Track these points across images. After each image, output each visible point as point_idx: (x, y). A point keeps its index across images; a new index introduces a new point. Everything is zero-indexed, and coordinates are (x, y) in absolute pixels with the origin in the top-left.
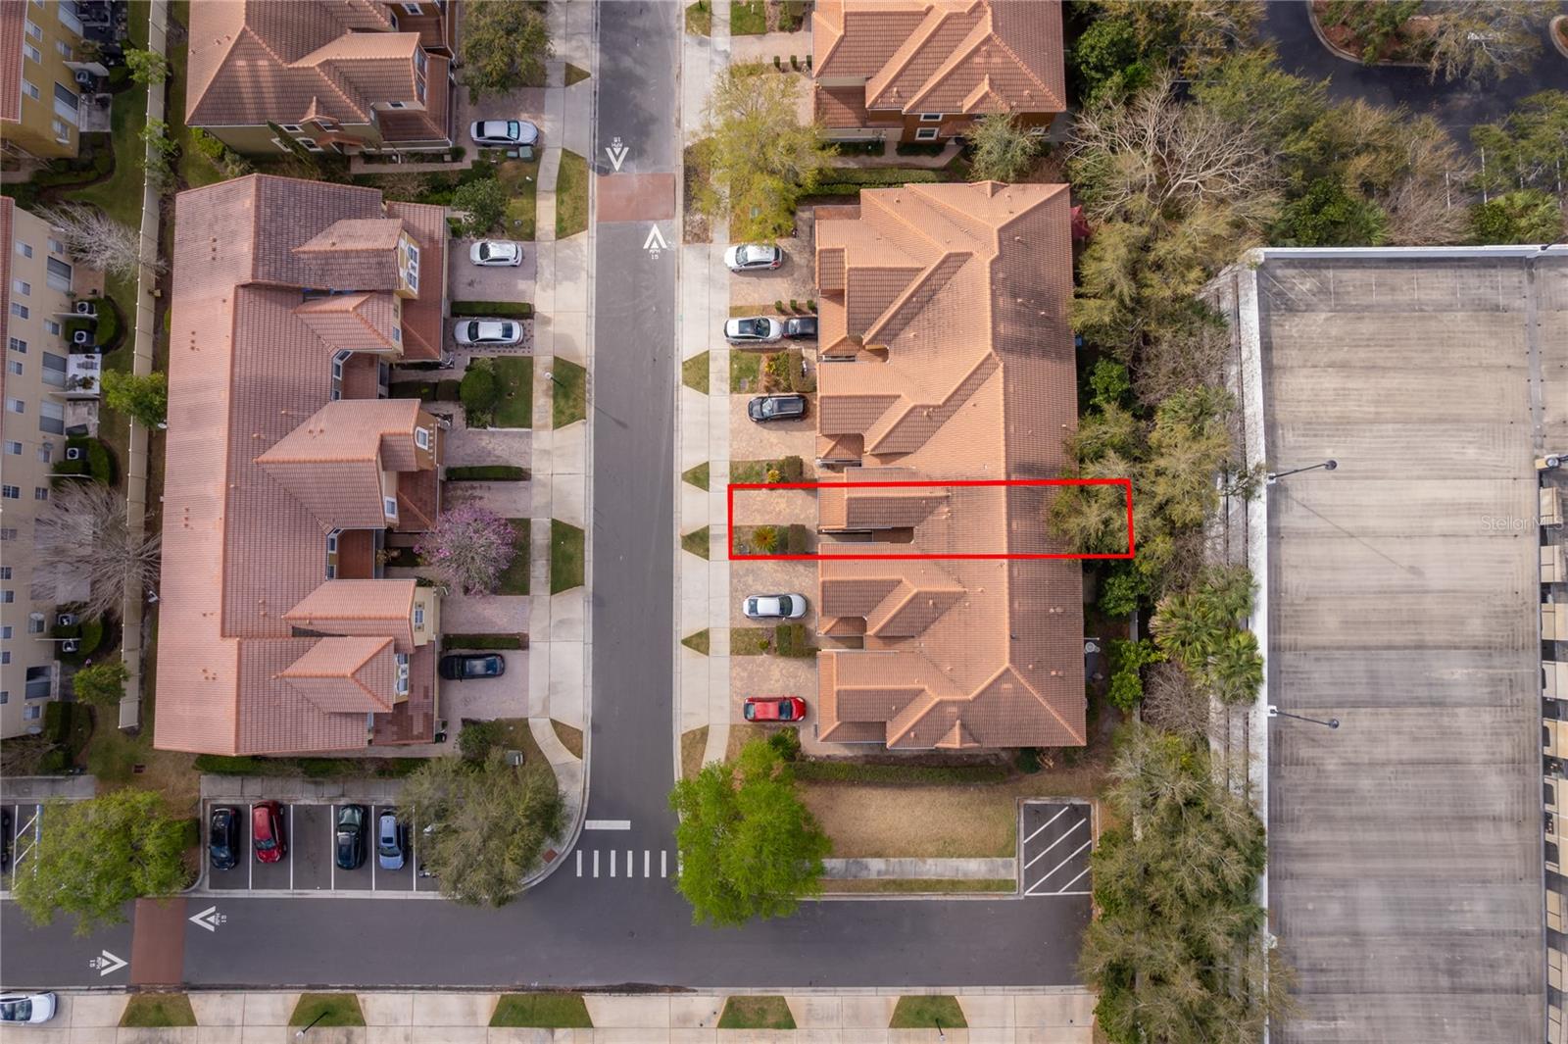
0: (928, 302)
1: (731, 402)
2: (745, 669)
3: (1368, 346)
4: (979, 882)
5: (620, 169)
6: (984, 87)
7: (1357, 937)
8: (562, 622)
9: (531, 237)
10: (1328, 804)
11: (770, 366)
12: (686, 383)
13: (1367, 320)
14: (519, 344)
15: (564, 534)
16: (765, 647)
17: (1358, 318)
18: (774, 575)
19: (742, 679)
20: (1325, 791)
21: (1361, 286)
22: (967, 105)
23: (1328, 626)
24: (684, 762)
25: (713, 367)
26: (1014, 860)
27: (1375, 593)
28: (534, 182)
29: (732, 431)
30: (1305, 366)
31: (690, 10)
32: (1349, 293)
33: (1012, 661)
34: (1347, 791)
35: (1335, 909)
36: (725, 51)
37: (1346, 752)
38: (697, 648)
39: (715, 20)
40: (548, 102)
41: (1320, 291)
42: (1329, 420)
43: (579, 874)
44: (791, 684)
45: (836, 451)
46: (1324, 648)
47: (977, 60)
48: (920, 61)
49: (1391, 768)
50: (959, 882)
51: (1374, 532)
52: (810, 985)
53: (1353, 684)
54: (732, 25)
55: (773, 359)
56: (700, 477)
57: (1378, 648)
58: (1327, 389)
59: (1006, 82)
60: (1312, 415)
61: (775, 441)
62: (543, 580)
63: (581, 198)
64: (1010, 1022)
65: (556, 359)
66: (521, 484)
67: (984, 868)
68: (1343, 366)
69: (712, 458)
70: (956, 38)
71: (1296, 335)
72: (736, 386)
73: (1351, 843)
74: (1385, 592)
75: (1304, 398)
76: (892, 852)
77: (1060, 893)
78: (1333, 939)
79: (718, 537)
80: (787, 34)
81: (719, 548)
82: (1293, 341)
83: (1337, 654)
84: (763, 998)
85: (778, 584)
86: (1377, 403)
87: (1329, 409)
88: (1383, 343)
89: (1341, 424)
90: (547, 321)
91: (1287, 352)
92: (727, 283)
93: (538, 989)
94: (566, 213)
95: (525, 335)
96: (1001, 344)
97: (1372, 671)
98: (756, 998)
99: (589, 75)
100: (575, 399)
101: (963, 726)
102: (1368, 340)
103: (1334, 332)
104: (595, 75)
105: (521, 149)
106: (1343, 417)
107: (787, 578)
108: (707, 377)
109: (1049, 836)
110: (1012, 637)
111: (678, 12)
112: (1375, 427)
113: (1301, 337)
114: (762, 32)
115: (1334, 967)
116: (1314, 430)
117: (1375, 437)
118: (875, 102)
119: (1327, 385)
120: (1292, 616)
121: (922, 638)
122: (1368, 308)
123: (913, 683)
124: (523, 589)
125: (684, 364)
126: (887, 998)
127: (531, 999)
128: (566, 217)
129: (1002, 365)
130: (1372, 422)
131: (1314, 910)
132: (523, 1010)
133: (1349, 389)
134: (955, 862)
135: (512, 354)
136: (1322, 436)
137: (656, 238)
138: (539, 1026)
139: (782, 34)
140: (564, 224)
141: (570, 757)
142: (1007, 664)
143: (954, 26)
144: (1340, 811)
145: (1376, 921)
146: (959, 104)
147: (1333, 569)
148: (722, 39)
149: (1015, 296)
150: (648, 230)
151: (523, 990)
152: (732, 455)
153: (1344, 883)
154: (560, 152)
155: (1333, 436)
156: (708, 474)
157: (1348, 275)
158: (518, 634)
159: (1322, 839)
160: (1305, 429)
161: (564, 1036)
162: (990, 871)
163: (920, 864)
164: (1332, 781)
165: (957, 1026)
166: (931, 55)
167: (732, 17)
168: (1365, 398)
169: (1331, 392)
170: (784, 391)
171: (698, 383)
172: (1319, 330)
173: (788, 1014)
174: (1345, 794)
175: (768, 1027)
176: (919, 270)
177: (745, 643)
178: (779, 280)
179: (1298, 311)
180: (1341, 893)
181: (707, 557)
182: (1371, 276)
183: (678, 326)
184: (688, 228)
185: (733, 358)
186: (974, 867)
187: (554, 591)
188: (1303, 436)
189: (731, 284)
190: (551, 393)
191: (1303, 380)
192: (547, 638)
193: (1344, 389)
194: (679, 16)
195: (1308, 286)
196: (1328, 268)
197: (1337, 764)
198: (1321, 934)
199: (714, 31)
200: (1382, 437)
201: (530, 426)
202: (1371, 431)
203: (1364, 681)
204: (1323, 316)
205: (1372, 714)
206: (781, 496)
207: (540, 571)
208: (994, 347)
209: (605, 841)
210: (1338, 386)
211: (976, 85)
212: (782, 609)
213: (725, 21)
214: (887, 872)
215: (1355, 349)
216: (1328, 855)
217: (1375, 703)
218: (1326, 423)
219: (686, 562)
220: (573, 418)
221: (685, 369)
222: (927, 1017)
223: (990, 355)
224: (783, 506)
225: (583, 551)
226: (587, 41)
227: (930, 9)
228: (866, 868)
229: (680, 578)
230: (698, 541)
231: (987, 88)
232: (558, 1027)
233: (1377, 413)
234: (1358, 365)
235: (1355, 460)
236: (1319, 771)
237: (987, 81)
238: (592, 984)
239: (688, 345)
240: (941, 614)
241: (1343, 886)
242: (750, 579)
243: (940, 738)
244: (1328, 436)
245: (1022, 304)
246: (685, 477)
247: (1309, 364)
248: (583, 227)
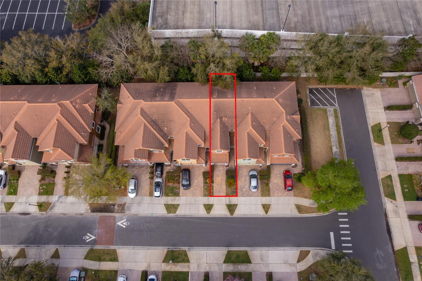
0: (155, 123)
1: (183, 196)
2: (275, 192)
3: (178, 7)
4: (335, 119)
5: (95, 236)
7: (341, 16)
8: (261, 259)
9: (116, 272)
10: (306, 21)
11: (171, 182)
12: (175, 212)
13: (171, 7)
14: (157, 276)
15: (229, 259)
16: (267, 184)
17: (170, 8)
18: (242, 181)
19: (278, 193)
20: (303, 21)
21: (161, 8)
22: (92, 111)
23: (257, 18)
24: (308, 213)
25: (170, 203)
26: (328, 109)
27: (247, 8)
28: (95, 271)
29: (193, 196)
30: (183, 21)
31: (40, 210)
32: (163, 11)
34: (302, 17)
35: (334, 21)
36: (58, 197)
37: (292, 16)
38: (268, 208)
39: (46, 201)
40: (64, 265)
41: (162, 17)
42: (199, 16)
43: (351, 251)
44: (279, 176)
45: (202, 157)
46: (263, 19)
47: (77, 107)
48: (74, 125)
49: (295, 6)
50: (336, 124)
51: (231, 7)
52: (375, 170)
53: (273, 14)
54: (49, 195)
55: (169, 181)
56: (209, 207)
57: (262, 8)
58: (190, 16)
59: (86, 99)
60: (197, 20)
61: (197, 181)
62: (246, 266)
63: (104, 252)
64: (376, 111)
65: (163, 262)
66: (210, 276)
67: (331, 118)
68: (184, 12)
69: (202, 203)
70: (69, 113)
71: (174, 23)
72: (177, 194)
73: (316, 16)
74: (247, 5)
75: (192, 21)
76: (330, 144)
77: (335, 97)
78: (343, 21)
79: (230, 201)
80: (56, 176)
81: (234, 200)
82: (176, 23)
83: (265, 17)
84: (383, 185)
85: (246, 180)
86: (194, 5)
87: (196, 15)
88: (178, 3)
89: (200, 13)
90: (149, 266)
91: (179, 25)
92: (141, 197)
93: (397, 269)
94: (108, 257)
95: (154, 274)
96: (172, 98)
97: (269, 9)
98: (384, 188)
99: (57, 249)
100: (179, 254)
101: (293, 115)
102: (176, 6)
103: (174, 14)
104: (57, 246)
105: (81, 276)
106: (198, 13)
107: (243, 177)
108: (173, 205)
109: (319, 99)
110: (265, 98)
111: (40, 215)
112: (201, 5)
113: (175, 22)
114: (54, 184)
115: (350, 22)
116: (202, 19)
117: (204, 6)
118: (86, 140)
119: (189, 16)
120: (255, 26)
121: (265, 127)
122: (167, 6)
123: (281, 129)
124: (250, 274)
125: (168, 213)
126: (375, 145)
127: (401, 271)
128: (110, 258)
129: (178, 99)
130: (200, 6)
131: (336, 25)
132: (406, 274)
133: (190, 11)
134: (330, 126)
135: (161, 278)
136: (203, 17)
137: (122, 223)
138: (411, 268)
139: (56, 177)
140: (113, 259)
141: (310, 256)
142: (274, 99)
143: (65, 112)
144: (308, 18)
145: (336, 12)
146: (90, 114)
147: (241, 16)
148: (53, 199)
149: (156, 96)
150: (119, 226)
151: (399, 274)
152: (201, 196)
153: (327, 19)
154: (85, 261)
155: (204, 15)
156: (207, 204)
157: (158, 10)
158: (267, 276)
159: (316, 22)
160: (201, 21)
161: (412, 258)
162: (332, 116)
163: (332, 136)
164: (300, 19)
165: (380, 125)
166: (73, 121)
167: (46, 195)
168: (193, 8)
169: (191, 15)
170: (180, 177)
171: (175, 208)
172: (173, 17)
173: (387, 177)
174: (303, 17)
175: (392, 184)
176: (145, 124)
177: (266, 192)
178: (142, 179)
179: (167, 22)
180: (330, 19)
181: (237, 205)
182: (159, 6)
183: (154, 215)
184: (120, 212)
185: (167, 195)
186: (331, 120)
187: (250, 262)
188: (203, 21)
189: (142, 196)
190: (176, 264)
191: (187, 21)
192: (267, 265)
193: (190, 12)
194: (42, 214)
195: (160, 20)
196: (155, 15)
197: (295, 18)
198: (342, 24)
199: (50, 201)
200: (204, 4)
201: (188, 272)
202: (202, 6)
203: (272, 11)
204: (169, 16)
205: (281, 10)
206: (216, 179)
207: (242, 268)
208: (172, 101)
209: (338, 242)
210: (189, 13)
211: (85, 108)
212: (253, 178)
213: (47, 198)
214: (336, 146)
215: (179, 10)
216: (320, 21)
217: (278, 9)
218: (200, 16)
219: (238, 213)
220: (186, 255)
221: (170, 213)
222: (379, 134)
223: (175, 102)
224: (219, 178)
225: (235, 251)
226: (43, 250)
227: (57, 120)
228: (336, 152)
229: (244, 215)
230: (231, 208)
231: (87, 105)
232: (409, 260)
233: (197, 5)
234: (183, 9)
235: (210, 10)
236: (297, 22)
237: (85, 105)
238: (390, 246)
239: (161, 211)
240: (258, 121)
241: (328, 19)
242: (244, 190)
243: (297, 122)
244: (203, 16)
245: (159, 95)
246: (208, 213)
247: (183, 20)
248: (115, 251)
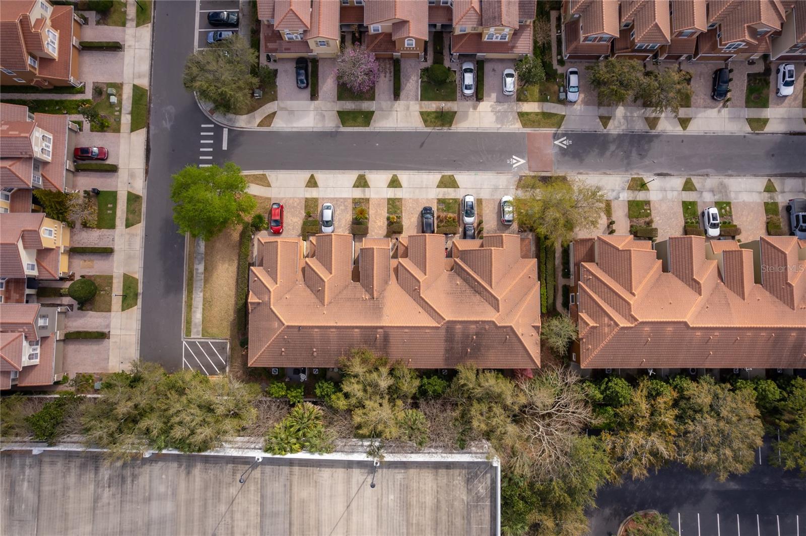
0: (475, 291)
1: (433, 199)
2: (298, 205)
3: (449, 522)
4: (191, 318)
5: (555, 144)
6: (592, 323)
7: (148, 500)
8: (324, 116)
9: (519, 100)
10: (213, 488)
11: (450, 218)
12: (443, 177)
13: (462, 521)
14: (463, 94)
15: (367, 117)
16: (308, 215)
17: (463, 517)
18: (344, 220)
19: (293, 203)
20: (220, 487)
21: (481, 519)
22: (583, 315)
23: (302, 492)
24: (254, 175)
25: (451, 190)
26: (200, 336)
27: (318, 518)
28: (547, 101)
29: (418, 199)
30: (438, 487)
31: (642, 179)
32: (477, 513)
33: (288, 327)
34: (219, 498)
35: (162, 489)
36: (619, 198)
37: (238, 499)
38: (309, 181)
39: (636, 192)
40: (591, 108)
41: (478, 497)
42: (409, 497)
43: (203, 126)
44: (290, 227)
45: (402, 247)
46: (291, 490)
47: (606, 319)
48: (606, 290)
49: (230, 522)
50: (191, 309)
51: (349, 519)
52: (146, 236)
53: (272, 504)
54: (634, 201)
55: (454, 220)
56: (394, 183)
57: (290, 518)
58: (425, 498)
59: (595, 336)
60: (411, 489)
61: (412, 220)
62: (344, 107)
63: (539, 124)
64: (123, 332)
65: (456, 112)
66: (393, 96)
67: (197, 321)
68: (437, 507)
69: (404, 190)
70: (618, 308)
71: (455, 482)
72: (440, 201)
73: (193, 499)
74: (318, 524)
75: (421, 485)
76: (207, 276)
77: (184, 359)
78: (147, 488)
79: (364, 192)
80: (629, 229)
81: (358, 193)
82: (451, 480)
83: (288, 496)
84: (141, 213)
85: (340, 220)
86: (418, 524)
87: (415, 499)
88: (450, 529)
89: (407, 505)
90: (475, 108)
91: (445, 477)
92: (495, 197)
93: (150, 107)
94: (532, 117)
95: (468, 96)
96: (450, 325)
97: (279, 514)
98: (140, 210)
99: (605, 128)
100: (435, 122)
101: (259, 304)
102: (452, 522)
103: (456, 503)
104: (605, 131)
105: (564, 94)
106: (410, 506)
107: (343, 226)
108: (446, 187)
109: (212, 354)
110: (300, 327)
111: (641, 173)
112: (405, 523)
113: (453, 485)
114: (630, 216)
115: (134, 487)
116: (404, 490)
117: (399, 522)
118: (584, 267)
119: (427, 498)
120: (307, 473)
121: (303, 285)
122: (469, 523)
123: (280, 279)
124: (340, 97)
125: (453, 175)
126: (138, 275)
127: (145, 103)
128: (529, 117)
129: (439, 326)
130: (408, 521)
131: (162, 478)
132: (140, 99)
133: (425, 510)
134: (201, 306)
135: (458, 91)
136: (400, 494)
137: (518, 162)
138: (132, 107)
139: (629, 227)
140: (526, 116)
141: (258, 121)
142: (286, 324)
143: (624, 307)
144: (210, 494)
145: (156, 510)
146: (584, 311)
147: (331, 496)
148: (626, 196)
149: (477, 334)
150: (523, 158)
151: (150, 100)
152: (405, 199)
153: (174, 494)
154: (564, 113)
155: (400, 500)
156: (396, 187)
157: (487, 513)
158: (318, 95)
159: (196, 484)
160: (404, 485)
161: (127, 119)
162: (195, 324)
163: (200, 290)
164: (224, 490)
165: (123, 306)
166: (609, 295)
167: (638, 202)
168: (420, 518)
169: (423, 500)
170: (438, 225)
171: (442, 183)
172: (457, 495)
173: (133, 225)
174: (217, 497)
175: (127, 215)
176: (491, 286)
177: (311, 206)
178: (496, 223)
179: (467, 485)
180: (170, 493)
181: (354, 187)
182: (487, 525)
183: (473, 173)
184: (524, 178)
185: (455, 200)
186: (198, 316)
187: (338, 112)
188: (401, 484)
189: (494, 199)
190: (438, 110)
191: (430, 485)
192: (316, 109)
193: (425, 507)
194: (638, 174)
195: (481, 491)
196: (491, 502)
197: (233, 493)
198: (150, 481)
199: (630, 192)
200: (399, 526)
201: (421, 100)
202: (403, 520)
203: (274, 509)
204: (465, 498)
205: (257, 513)
206: (384, 223)
207: (349, 105)
208: (449, 322)
209: (218, 138)
210: (427, 504)
211: (593, 320)
212: (327, 222)
213: (636, 197)
214: (197, 273)
215: (447, 514)
216: (189, 486)
217: (263, 515)
218: (407, 496)
219: (352, 176)
220: (425, 121)
221: (450, 176)
222: (128, 292)
223: (444, 320)
224: (379, 224)
225: (358, 126)
226: (624, 127)
227: (634, 294)
228: (200, 263)
229: (344, 173)
230: (362, 183)
231: (591, 325)
232: (132, 116)
233: (412, 524)
234: (438, 515)
235: (388, 511)
236: (230, 484)
237: (595, 325)
238: (151, 132)
239: (462, 178)
240: (315, 294)
241: (173, 494)
242: (342, 208)
243: (254, 293)
244: (400, 497)
245: (473, 339)
246: (395, 176)
247: (439, 489)
248: (524, 125)
